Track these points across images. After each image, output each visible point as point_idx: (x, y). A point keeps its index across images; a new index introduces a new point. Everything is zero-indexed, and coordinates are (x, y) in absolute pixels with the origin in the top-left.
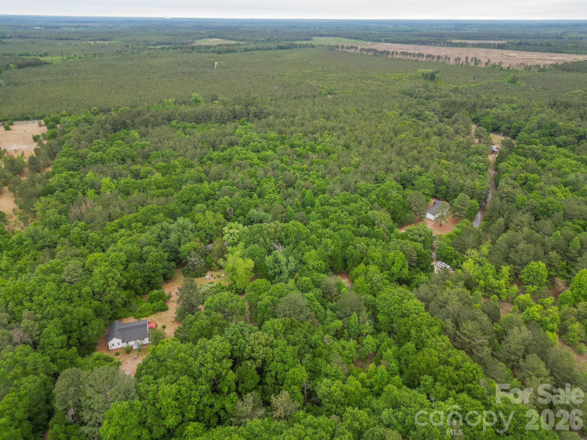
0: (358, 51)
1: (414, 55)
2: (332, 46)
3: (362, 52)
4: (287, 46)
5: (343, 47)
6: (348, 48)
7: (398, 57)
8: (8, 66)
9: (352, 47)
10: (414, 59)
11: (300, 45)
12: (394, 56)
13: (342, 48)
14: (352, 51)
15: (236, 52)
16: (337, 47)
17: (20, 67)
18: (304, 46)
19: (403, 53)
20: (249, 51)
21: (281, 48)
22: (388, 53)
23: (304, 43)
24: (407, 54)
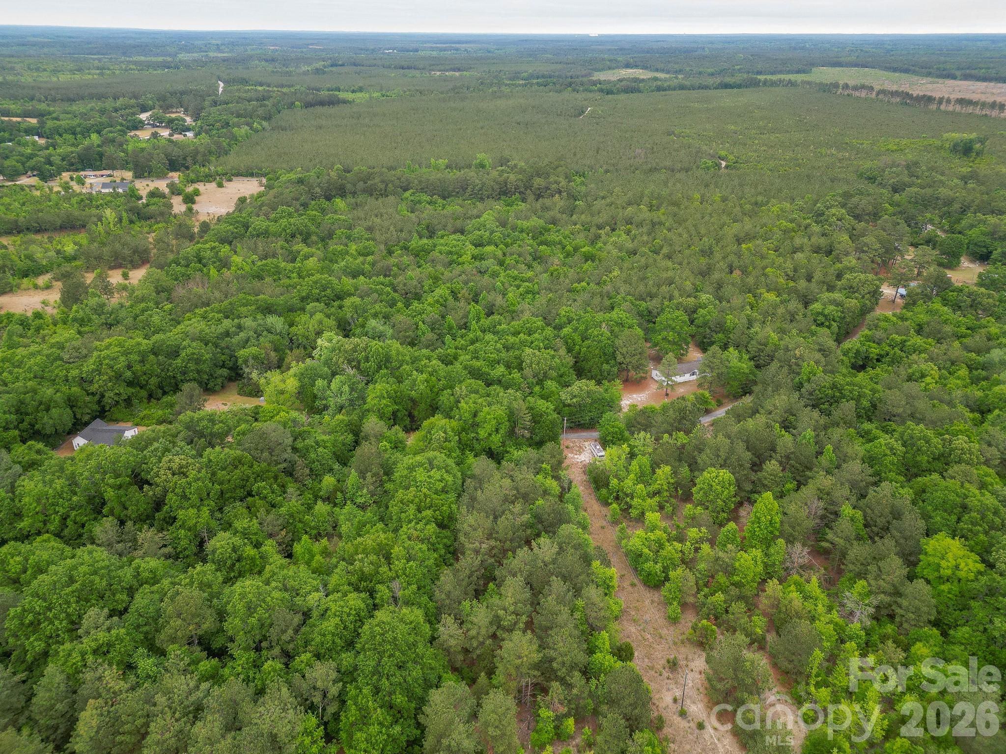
0: (874, 95)
1: (984, 105)
2: (827, 85)
3: (881, 96)
4: (738, 82)
5: (846, 86)
6: (855, 88)
7: (950, 108)
8: (293, 103)
9: (863, 87)
10: (984, 113)
11: (765, 82)
12: (943, 107)
13: (843, 88)
14: (863, 94)
15: (640, 91)
16: (836, 85)
17: (308, 105)
18: (773, 84)
19: (961, 101)
20: (665, 90)
21: (726, 86)
22: (930, 99)
23: (774, 78)
24: (970, 102)
